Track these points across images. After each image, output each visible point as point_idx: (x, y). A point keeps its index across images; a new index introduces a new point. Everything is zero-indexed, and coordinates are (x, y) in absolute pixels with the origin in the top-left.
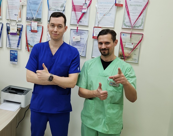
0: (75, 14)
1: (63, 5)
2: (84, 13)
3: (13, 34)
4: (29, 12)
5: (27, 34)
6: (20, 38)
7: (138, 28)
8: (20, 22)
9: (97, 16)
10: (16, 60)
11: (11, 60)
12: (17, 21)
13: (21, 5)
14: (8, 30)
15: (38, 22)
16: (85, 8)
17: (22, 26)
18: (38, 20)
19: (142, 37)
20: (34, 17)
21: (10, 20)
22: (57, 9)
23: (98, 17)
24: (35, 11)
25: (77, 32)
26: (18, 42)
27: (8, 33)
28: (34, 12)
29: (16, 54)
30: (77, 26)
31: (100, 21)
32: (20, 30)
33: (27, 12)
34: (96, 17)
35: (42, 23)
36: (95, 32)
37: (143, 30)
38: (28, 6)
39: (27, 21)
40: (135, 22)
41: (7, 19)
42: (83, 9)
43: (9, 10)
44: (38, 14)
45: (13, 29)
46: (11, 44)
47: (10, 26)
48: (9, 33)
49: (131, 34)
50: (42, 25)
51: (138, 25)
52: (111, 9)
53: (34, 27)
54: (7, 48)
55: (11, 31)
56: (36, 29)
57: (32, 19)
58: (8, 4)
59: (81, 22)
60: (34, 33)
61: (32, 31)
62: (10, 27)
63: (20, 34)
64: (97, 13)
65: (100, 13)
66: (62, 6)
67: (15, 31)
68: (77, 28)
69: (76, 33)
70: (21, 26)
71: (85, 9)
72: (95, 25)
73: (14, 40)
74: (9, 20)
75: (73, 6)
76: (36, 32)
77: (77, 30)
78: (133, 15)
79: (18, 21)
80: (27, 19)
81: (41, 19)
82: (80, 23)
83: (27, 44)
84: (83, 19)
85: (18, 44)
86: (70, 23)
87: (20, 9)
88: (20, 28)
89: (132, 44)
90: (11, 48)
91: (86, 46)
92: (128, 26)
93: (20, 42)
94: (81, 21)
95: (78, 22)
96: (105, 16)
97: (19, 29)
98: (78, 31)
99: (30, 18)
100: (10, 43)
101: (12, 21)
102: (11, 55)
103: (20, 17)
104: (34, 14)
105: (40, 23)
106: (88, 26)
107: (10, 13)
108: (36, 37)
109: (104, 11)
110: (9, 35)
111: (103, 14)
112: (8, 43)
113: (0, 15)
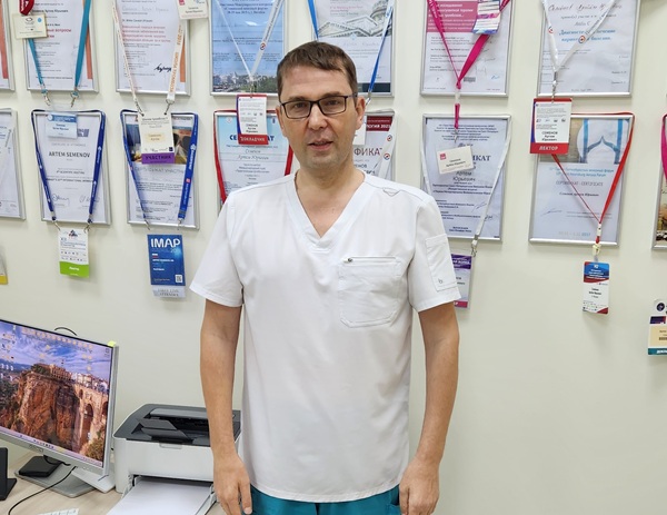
0: (442, 46)
1: (381, 6)
2: (484, 38)
3: (154, 159)
4: (222, 49)
5: (222, 157)
6: (189, 174)
8: (182, 100)
9: (546, 48)
10: (178, 278)
11: (157, 278)
12: (171, 98)
13: (182, 21)
14: (131, 140)
15: (268, 97)
16: (489, 13)
17: (196, 118)
18: (270, 85)
20: (249, 73)
21: (137, 94)
22: (356, 25)
23: (551, 52)
24: (251, 42)
25: (456, 126)
26: (180, 194)
27: (132, 158)
28: (249, 49)
29: (177, 252)
30: (457, 102)
31: (564, 67)
32: (187, 140)
33: (216, 50)
36: (543, 122)
38: (217, 23)
39: (215, 96)
41: (122, 93)
42: (477, 17)
43: (130, 49)
45: (155, 137)
46: (148, 205)
47: (139, 123)
48: (138, 153)
52: (614, 6)
53: (251, 120)
54: (133, 225)
55: (146, 147)
56: (262, 130)
57: (239, 83)
58: (121, 21)
59: (472, 80)
60: (255, 149)
61: (245, 140)
62: (137, 128)
63: (189, 159)
64: (546, 29)
65: (563, 33)
66: (380, 12)
67: (165, 145)
68: (457, 108)
69: (449, 134)
70: (188, 118)
71: (492, 16)
72: (538, 91)
73: (160, 188)
74: (130, 94)
75: (429, 7)
76: (262, 141)
77: (457, 118)
79: (177, 96)
80: (217, 84)
82: (467, 88)
84: (480, 64)
85: (184, 206)
86: (422, 88)
87: (179, 37)
88: (187, 130)
90: (149, 226)
91: (498, 193)
93: (191, 195)
94: (470, 74)
95: (459, 80)
96: (586, 46)
97: (181, 136)
98: (460, 122)
99: (229, 79)
100: (143, 202)
101: (146, 98)
102: (151, 258)
103: (183, 79)
106: (506, 98)
107: (135, 61)
108: (263, 164)
109: (580, 20)
110: (138, 164)
111: (578, 36)
112: (135, 204)
113: (90, 76)
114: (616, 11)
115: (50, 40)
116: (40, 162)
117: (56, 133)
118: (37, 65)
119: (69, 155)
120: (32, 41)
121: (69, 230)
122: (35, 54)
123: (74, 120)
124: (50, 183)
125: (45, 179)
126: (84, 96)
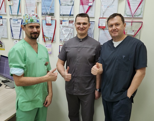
0: (83, 8)
2: (90, 6)
4: (43, 8)
7: (138, 17)
13: (36, 2)
15: (51, 17)
18: (52, 15)
19: (142, 24)
20: (48, 12)
24: (49, 6)
28: (48, 8)
31: (105, 12)
33: (42, 8)
34: (101, 9)
35: (55, 17)
36: (101, 22)
37: (142, 18)
38: (42, 3)
39: (42, 16)
40: (135, 11)
42: (89, 3)
43: (27, 7)
44: (51, 9)
49: (132, 22)
50: (55, 19)
51: (138, 14)
52: (114, 1)
53: (48, 21)
56: (50, 23)
58: (26, 2)
60: (49, 26)
61: (47, 25)
64: (102, 5)
65: (105, 6)
66: (71, 1)
71: (91, 2)
72: (100, 16)
75: (81, 0)
76: (50, 25)
78: (133, 6)
80: (42, 14)
81: (54, 14)
83: (44, 36)
84: (90, 11)
87: (36, 5)
89: (133, 31)
92: (129, 16)
94: (88, 13)
96: (109, 8)
99: (45, 13)
103: (36, 13)
104: (48, 9)
105: (53, 18)
106: (94, 18)
107: (28, 10)
108: (50, 29)
109: (107, 3)
111: (107, 6)
113: (20, 12)
114: (114, 2)
115: (13, 6)
116: (11, 28)
117: (14, 23)
118: (11, 10)
119: (16, 27)
120: (10, 6)
121: (16, 40)
122: (11, 8)
123: (17, 20)
124: (13, 32)
125: (12, 31)
126: (19, 16)
